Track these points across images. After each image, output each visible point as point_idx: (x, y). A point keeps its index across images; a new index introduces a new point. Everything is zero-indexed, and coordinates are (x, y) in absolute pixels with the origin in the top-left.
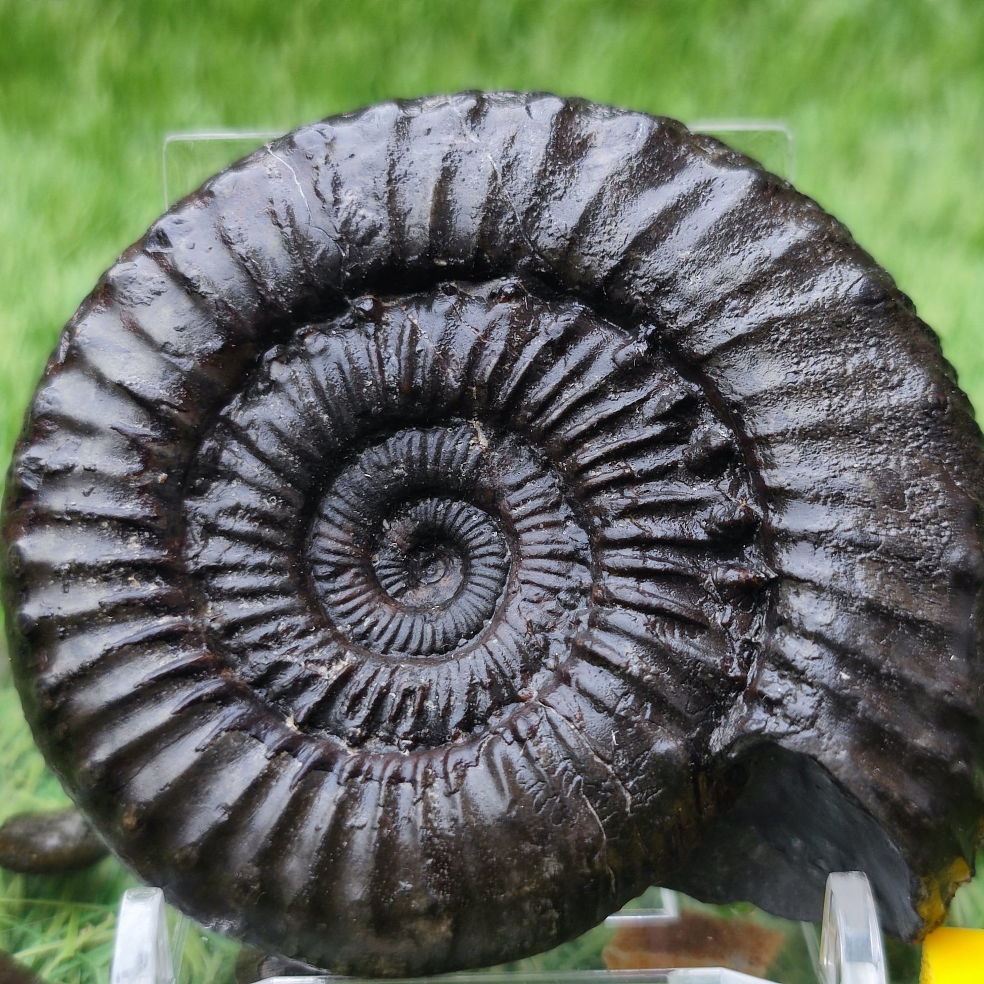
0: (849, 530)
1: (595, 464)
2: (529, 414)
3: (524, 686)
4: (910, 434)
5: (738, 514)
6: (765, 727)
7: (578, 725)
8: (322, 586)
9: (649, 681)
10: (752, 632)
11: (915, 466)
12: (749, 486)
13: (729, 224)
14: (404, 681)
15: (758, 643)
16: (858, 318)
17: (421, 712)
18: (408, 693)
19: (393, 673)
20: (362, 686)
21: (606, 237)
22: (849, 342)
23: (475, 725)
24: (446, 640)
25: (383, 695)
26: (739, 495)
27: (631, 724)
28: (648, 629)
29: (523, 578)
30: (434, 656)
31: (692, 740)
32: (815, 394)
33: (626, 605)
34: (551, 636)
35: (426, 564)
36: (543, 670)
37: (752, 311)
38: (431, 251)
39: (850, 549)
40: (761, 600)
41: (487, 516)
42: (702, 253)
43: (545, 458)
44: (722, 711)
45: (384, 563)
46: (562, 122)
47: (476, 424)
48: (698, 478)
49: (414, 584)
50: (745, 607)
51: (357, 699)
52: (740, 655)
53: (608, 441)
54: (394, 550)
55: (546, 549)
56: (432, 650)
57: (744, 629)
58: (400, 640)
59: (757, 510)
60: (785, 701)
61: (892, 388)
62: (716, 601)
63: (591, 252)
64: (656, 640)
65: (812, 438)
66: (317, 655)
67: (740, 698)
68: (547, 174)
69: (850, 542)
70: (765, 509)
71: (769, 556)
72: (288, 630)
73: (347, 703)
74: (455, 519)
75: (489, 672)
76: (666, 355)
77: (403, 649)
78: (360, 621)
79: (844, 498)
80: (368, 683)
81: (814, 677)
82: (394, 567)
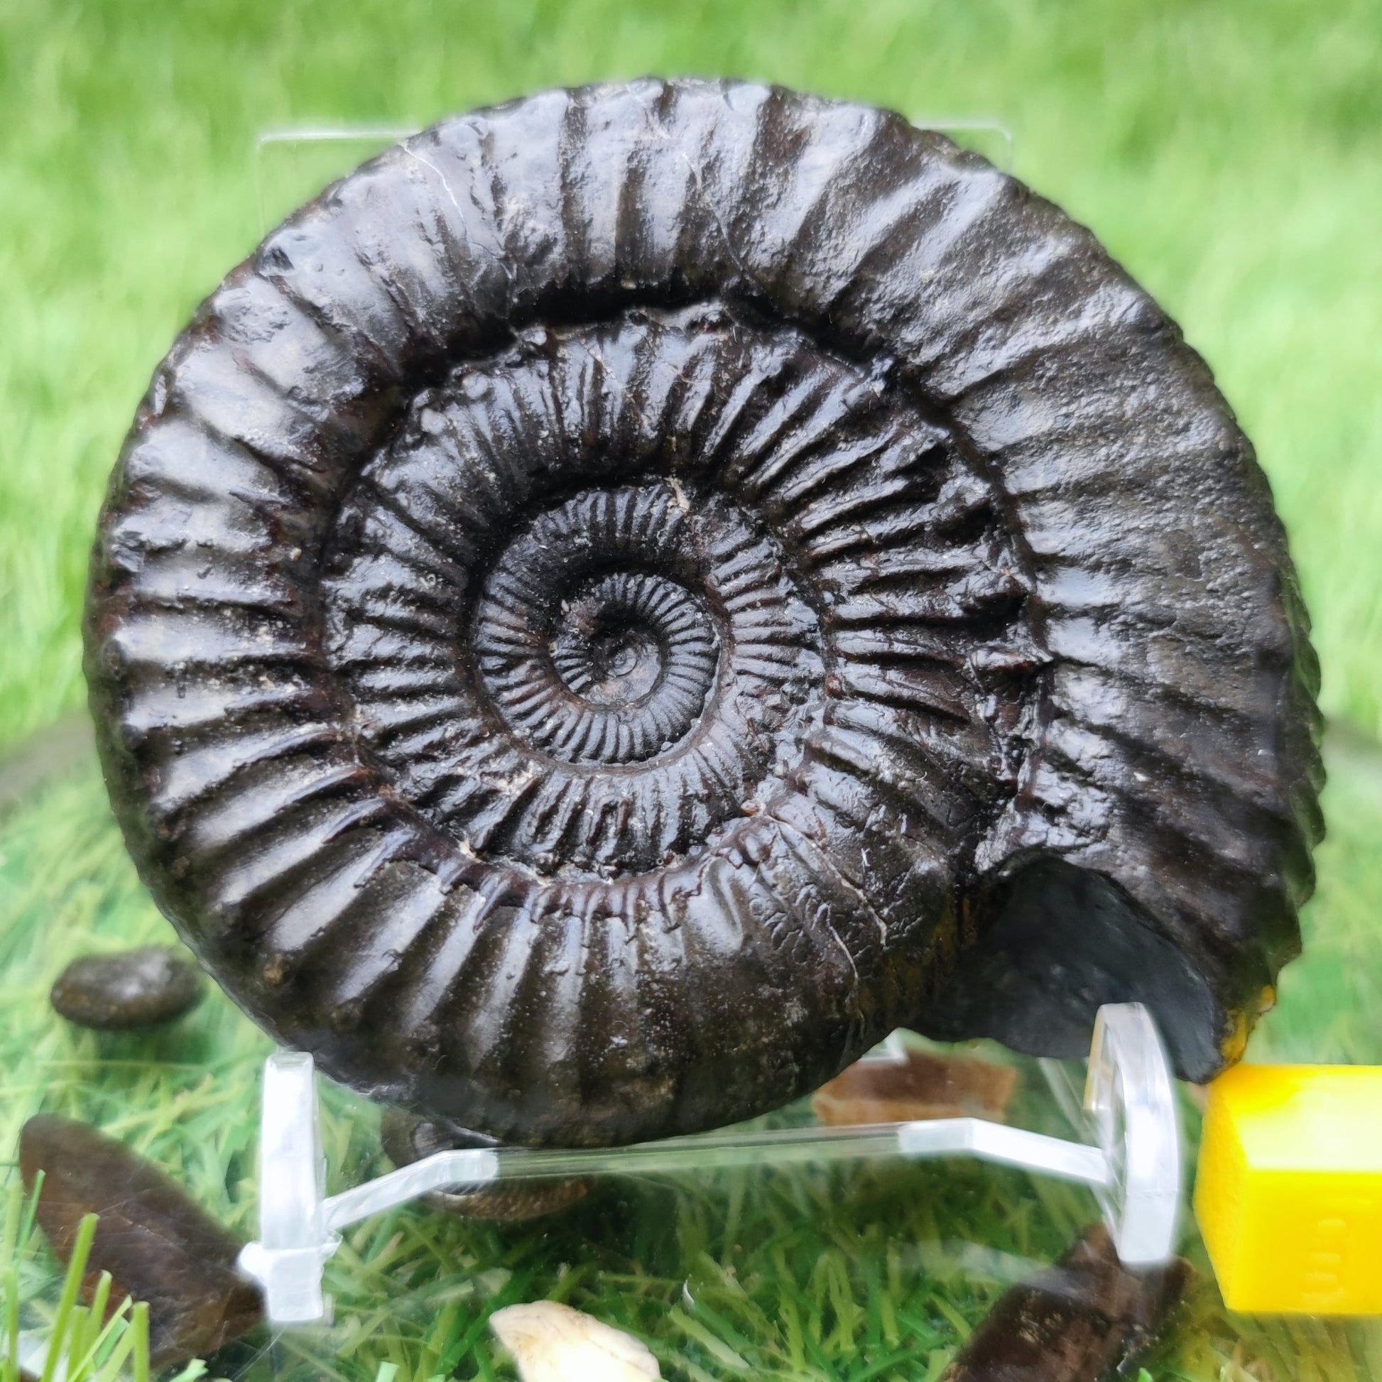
0: (1138, 603)
1: (823, 528)
2: (741, 469)
3: (748, 797)
4: (1200, 488)
5: (1002, 586)
6: (1045, 841)
7: (820, 844)
8: (491, 682)
9: (904, 788)
10: (1021, 726)
11: (1209, 526)
12: (1011, 552)
13: (978, 237)
14: (601, 795)
15: (1030, 740)
16: (1134, 350)
17: (625, 833)
18: (609, 809)
19: (588, 784)
20: (552, 802)
21: (832, 253)
22: (1125, 378)
23: (690, 845)
24: (647, 743)
25: (577, 814)
26: (1000, 563)
27: (885, 840)
28: (899, 726)
29: (739, 667)
30: (632, 763)
31: (954, 856)
32: (1089, 441)
33: (870, 697)
34: (778, 736)
35: (613, 653)
36: (769, 777)
37: (1011, 342)
38: (618, 271)
39: (1140, 625)
40: (1032, 688)
41: (689, 594)
42: (948, 270)
43: (760, 522)
44: (989, 821)
45: (564, 652)
46: (770, 115)
47: (674, 482)
48: (948, 543)
49: (600, 676)
50: (1012, 697)
51: (546, 818)
52: (1008, 754)
53: (839, 500)
54: (575, 637)
55: (765, 632)
56: (631, 756)
57: (1013, 723)
58: (590, 747)
59: (1023, 579)
60: (1069, 809)
61: (1178, 433)
62: (978, 691)
63: (814, 271)
64: (910, 740)
65: (1090, 494)
66: (494, 766)
67: (1011, 806)
68: (757, 177)
69: (1141, 617)
70: (1034, 579)
71: (1039, 635)
72: (456, 737)
73: (535, 823)
74: (649, 598)
75: (705, 781)
76: (906, 395)
77: (595, 756)
78: (541, 724)
79: (1130, 565)
80: (560, 797)
81: (1105, 779)
82: (577, 656)
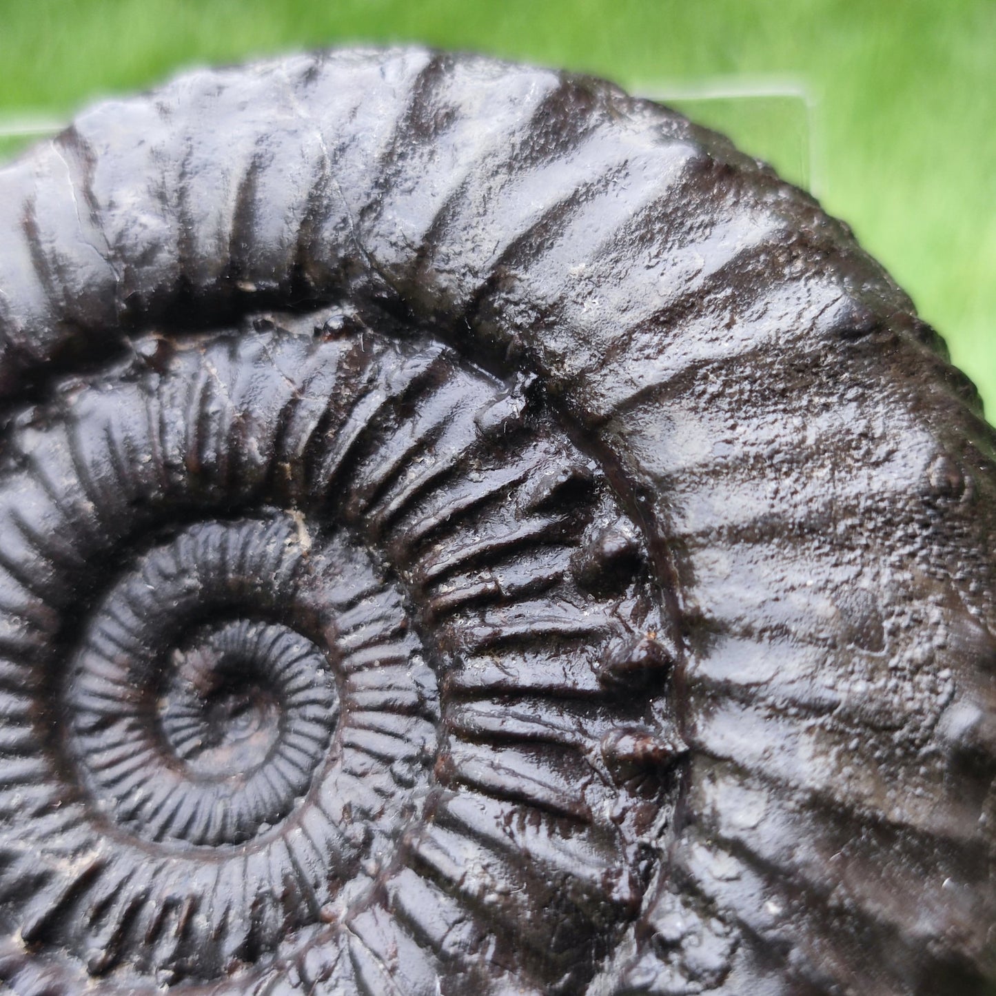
0: (793, 682)
1: (447, 574)
2: (362, 502)
3: (330, 900)
4: (899, 533)
5: (639, 654)
6: (653, 982)
7: (389, 965)
8: (81, 744)
9: (493, 904)
10: (654, 831)
11: (904, 584)
12: (661, 610)
13: (648, 221)
14: (170, 887)
15: (659, 850)
16: (830, 358)
17: (186, 932)
18: (169, 906)
19: (156, 872)
20: (111, 890)
21: (469, 245)
22: (816, 394)
24: (239, 826)
25: (137, 905)
26: (645, 625)
27: (462, 967)
28: (498, 824)
29: (346, 739)
32: (754, 473)
33: (475, 786)
34: (373, 826)
35: (237, 712)
36: (360, 876)
37: (670, 351)
38: (234, 269)
39: (793, 711)
40: (669, 785)
41: (313, 647)
42: (603, 266)
43: (387, 564)
44: (606, 950)
45: (177, 710)
46: (425, 85)
47: (296, 516)
48: (591, 597)
49: (214, 741)
50: (646, 794)
51: (102, 909)
52: (635, 865)
53: (468, 541)
54: (189, 692)
55: (379, 698)
56: (221, 840)
57: (643, 825)
58: (178, 825)
59: (669, 646)
60: (684, 943)
61: (877, 464)
62: (606, 784)
63: (447, 267)
64: (507, 841)
65: (747, 540)
66: (59, 842)
67: (631, 932)
68: (395, 158)
69: (794, 702)
70: (680, 646)
71: (681, 715)
72: (22, 806)
73: (90, 913)
74: (270, 649)
75: (285, 879)
76: (554, 416)
78: (128, 794)
79: (788, 632)
80: (121, 886)
81: (727, 909)
82: (188, 715)
